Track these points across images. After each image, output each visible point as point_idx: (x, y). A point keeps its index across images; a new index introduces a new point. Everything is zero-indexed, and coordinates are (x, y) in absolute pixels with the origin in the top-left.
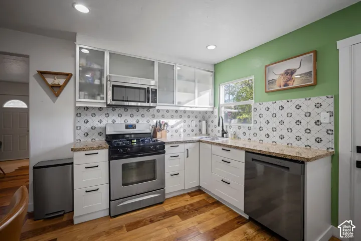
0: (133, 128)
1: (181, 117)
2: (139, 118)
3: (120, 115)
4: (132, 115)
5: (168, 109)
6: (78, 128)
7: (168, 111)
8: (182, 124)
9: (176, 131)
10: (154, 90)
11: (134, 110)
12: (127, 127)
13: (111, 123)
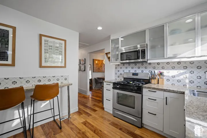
0: (137, 75)
1: (185, 68)
2: (144, 69)
3: (133, 68)
4: (139, 68)
5: (168, 61)
6: (116, 74)
7: (158, 64)
8: (188, 75)
9: (179, 81)
10: (144, 50)
11: (140, 64)
12: (134, 74)
13: (128, 72)
